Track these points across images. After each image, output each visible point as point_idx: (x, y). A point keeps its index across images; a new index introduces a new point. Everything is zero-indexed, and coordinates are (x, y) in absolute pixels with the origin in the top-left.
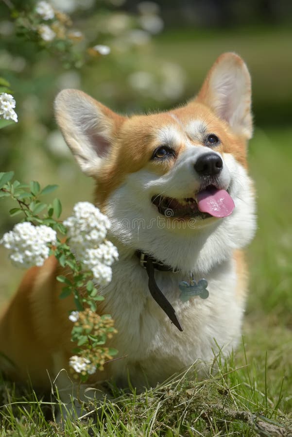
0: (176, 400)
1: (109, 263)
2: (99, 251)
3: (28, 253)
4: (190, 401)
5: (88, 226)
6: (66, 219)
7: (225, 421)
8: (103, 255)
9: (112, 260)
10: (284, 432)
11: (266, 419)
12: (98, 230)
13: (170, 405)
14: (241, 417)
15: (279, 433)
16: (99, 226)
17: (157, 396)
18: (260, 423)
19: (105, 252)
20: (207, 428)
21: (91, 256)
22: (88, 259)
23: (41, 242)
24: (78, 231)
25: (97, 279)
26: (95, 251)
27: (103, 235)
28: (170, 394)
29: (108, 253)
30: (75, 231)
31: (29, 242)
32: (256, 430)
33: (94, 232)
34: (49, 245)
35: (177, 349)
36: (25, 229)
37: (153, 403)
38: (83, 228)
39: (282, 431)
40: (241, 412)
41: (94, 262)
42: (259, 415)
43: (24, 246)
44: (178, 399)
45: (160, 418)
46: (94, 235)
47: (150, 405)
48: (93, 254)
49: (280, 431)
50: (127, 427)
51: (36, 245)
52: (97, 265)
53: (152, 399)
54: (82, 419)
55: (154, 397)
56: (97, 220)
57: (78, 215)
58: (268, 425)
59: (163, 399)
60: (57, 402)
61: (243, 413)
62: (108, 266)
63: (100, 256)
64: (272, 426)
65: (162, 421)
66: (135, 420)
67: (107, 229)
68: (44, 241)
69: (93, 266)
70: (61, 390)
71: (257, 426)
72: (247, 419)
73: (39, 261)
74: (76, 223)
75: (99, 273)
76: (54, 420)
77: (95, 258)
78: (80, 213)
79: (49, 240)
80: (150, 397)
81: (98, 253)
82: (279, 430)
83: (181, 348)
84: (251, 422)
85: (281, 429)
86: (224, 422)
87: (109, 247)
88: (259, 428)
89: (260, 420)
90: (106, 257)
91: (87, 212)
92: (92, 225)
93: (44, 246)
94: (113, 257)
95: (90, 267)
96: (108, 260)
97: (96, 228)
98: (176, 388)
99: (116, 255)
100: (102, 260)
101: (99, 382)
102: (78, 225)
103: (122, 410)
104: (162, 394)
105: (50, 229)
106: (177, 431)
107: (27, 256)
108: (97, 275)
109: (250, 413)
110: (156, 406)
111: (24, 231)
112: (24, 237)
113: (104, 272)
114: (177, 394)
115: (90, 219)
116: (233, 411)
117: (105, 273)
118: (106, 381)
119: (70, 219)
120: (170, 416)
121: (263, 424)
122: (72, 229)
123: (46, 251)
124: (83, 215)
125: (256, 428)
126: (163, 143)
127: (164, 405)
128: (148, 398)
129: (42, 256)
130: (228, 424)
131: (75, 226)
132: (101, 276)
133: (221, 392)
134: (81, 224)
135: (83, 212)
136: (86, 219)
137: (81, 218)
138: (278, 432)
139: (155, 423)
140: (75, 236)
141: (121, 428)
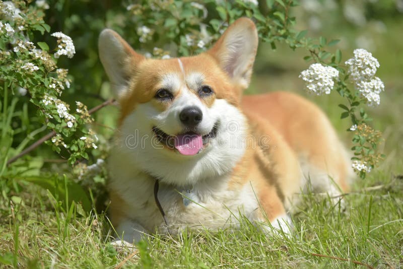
1: (378, 92)
2: (371, 83)
3: (319, 84)
5: (364, 64)
6: (347, 60)
8: (374, 86)
9: (380, 90)
12: (371, 68)
16: (371, 65)
19: (375, 84)
21: (365, 87)
22: (363, 89)
23: (328, 77)
24: (356, 68)
25: (370, 102)
26: (368, 84)
27: (374, 72)
29: (377, 85)
30: (354, 68)
31: (320, 77)
33: (368, 69)
34: (334, 79)
36: (318, 67)
38: (360, 66)
41: (367, 91)
43: (317, 79)
46: (368, 71)
48: (367, 86)
51: (325, 79)
52: (369, 93)
56: (370, 60)
57: (356, 56)
62: (377, 94)
63: (372, 87)
67: (377, 68)
68: (331, 76)
69: (366, 93)
73: (328, 90)
74: (354, 62)
75: (372, 99)
77: (369, 88)
78: (358, 55)
79: (334, 76)
81: (370, 85)
87: (377, 80)
90: (376, 87)
91: (363, 55)
92: (367, 63)
93: (331, 80)
94: (381, 88)
95: (364, 95)
96: (377, 90)
97: (369, 66)
99: (383, 86)
100: (373, 89)
102: (356, 64)
105: (334, 69)
107: (318, 87)
108: (369, 100)
111: (317, 69)
112: (318, 73)
113: (375, 97)
115: (365, 59)
119: (350, 60)
122: (352, 67)
123: (332, 84)
129: (329, 86)
131: (354, 65)
132: (373, 101)
134: (358, 63)
135: (360, 54)
136: (362, 59)
137: (359, 58)
140: (354, 72)
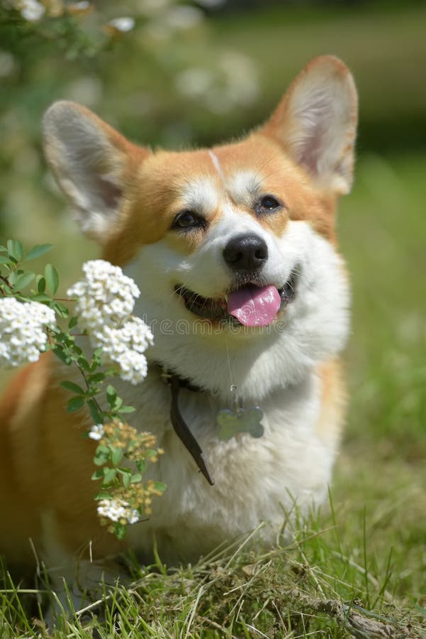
0: (228, 583)
1: (142, 349)
2: (124, 331)
3: (15, 341)
4: (248, 584)
5: (107, 291)
6: (71, 286)
7: (302, 614)
8: (131, 337)
9: (145, 344)
10: (392, 632)
11: (365, 611)
12: (122, 299)
13: (217, 592)
14: (325, 608)
15: (384, 633)
16: (122, 293)
17: (199, 577)
18: (356, 617)
19: (134, 332)
20: (274, 626)
21: (114, 340)
22: (110, 344)
23: (33, 324)
24: (92, 301)
25: (127, 372)
26: (120, 333)
27: (130, 307)
28: (219, 573)
29: (138, 332)
30: (87, 302)
31: (15, 325)
32: (348, 629)
33: (117, 301)
34: (46, 329)
35: (219, 514)
36: (8, 306)
37: (192, 587)
38: (100, 295)
39: (389, 631)
40: (326, 601)
41: (119, 349)
42: (353, 604)
43: (8, 330)
44: (231, 581)
45: (203, 609)
46: (117, 307)
47: (187, 590)
48: (117, 336)
49: (386, 631)
50: (151, 628)
51: (27, 329)
52: (123, 352)
53: (190, 582)
54: (84, 614)
55: (195, 578)
56: (120, 282)
57: (89, 276)
58: (368, 620)
59: (207, 581)
60: (45, 589)
61: (330, 602)
62: (140, 353)
63: (128, 339)
64: (373, 622)
65: (206, 615)
66: (164, 615)
67: (134, 298)
68: (39, 322)
69: (117, 354)
71: (351, 622)
72: (335, 612)
73: (33, 354)
74: (87, 289)
75: (129, 364)
76: (41, 616)
77: (121, 341)
78: (93, 274)
79: (46, 321)
80: (188, 578)
81: (124, 335)
82: (384, 629)
83: (225, 512)
84: (342, 617)
85: (388, 627)
86: (300, 616)
87: (138, 324)
88: (354, 626)
89: (355, 612)
90: (136, 339)
91: (103, 272)
92: (114, 290)
93: (39, 331)
94: (146, 339)
95: (113, 357)
96: (139, 344)
97: (117, 295)
98: (228, 565)
99: (150, 336)
100: (131, 344)
101: (110, 557)
102: (91, 293)
103: (145, 600)
104: (205, 574)
105: (44, 307)
106: (228, 632)
107: (14, 347)
108: (125, 367)
109: (339, 603)
110: (197, 591)
111: (6, 308)
112: (9, 318)
114: (229, 573)
115: (109, 282)
116: (314, 601)
117: (137, 363)
118: (122, 554)
119: (78, 285)
120: (218, 607)
121: (360, 619)
122: (83, 300)
123: (42, 339)
124: (98, 277)
125: (349, 625)
126: (189, 207)
127: (209, 590)
128: (185, 580)
129: (36, 345)
130: (307, 618)
131: (86, 295)
132: (132, 367)
133: (295, 570)
134: (95, 290)
135: (96, 272)
136: (104, 283)
137: (96, 281)
138: (382, 631)
139: (195, 617)
140: (88, 310)
141: (142, 628)
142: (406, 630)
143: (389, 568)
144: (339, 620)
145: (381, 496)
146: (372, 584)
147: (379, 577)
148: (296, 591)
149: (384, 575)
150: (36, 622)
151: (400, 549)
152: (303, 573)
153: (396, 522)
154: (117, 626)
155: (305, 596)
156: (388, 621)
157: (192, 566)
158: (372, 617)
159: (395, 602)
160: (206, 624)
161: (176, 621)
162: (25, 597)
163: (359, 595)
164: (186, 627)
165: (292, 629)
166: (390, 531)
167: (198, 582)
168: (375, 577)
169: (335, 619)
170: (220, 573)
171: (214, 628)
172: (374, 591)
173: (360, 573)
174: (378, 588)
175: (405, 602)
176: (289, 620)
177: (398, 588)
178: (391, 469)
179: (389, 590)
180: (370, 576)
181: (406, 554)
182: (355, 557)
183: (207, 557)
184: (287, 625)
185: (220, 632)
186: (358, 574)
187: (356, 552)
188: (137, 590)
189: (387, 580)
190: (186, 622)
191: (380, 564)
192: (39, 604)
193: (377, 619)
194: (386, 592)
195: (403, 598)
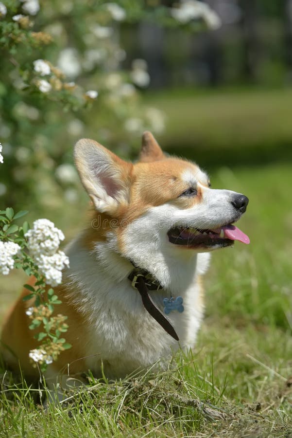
0: (141, 390)
1: (60, 268)
2: (52, 258)
4: (152, 390)
5: (44, 235)
6: (27, 231)
7: (179, 406)
8: (55, 261)
9: (63, 266)
10: (226, 417)
11: (212, 405)
12: (52, 240)
13: (135, 393)
14: (191, 404)
15: (222, 418)
16: (52, 237)
17: (125, 385)
18: (207, 409)
19: (57, 259)
21: (45, 262)
22: (42, 264)
24: (35, 240)
25: (49, 280)
26: (49, 259)
27: (57, 244)
29: (60, 260)
30: (33, 240)
32: (203, 415)
33: (49, 241)
37: (121, 391)
38: (40, 237)
39: (224, 416)
40: (192, 400)
41: (47, 267)
42: (206, 402)
45: (127, 403)
46: (48, 244)
47: (119, 392)
48: (47, 261)
49: (222, 416)
50: (99, 412)
51: (3, 257)
52: (49, 269)
53: (121, 388)
54: (64, 403)
55: (123, 386)
57: (36, 227)
58: (213, 410)
59: (130, 388)
60: (44, 389)
61: (194, 401)
62: (59, 271)
63: (52, 262)
64: (216, 411)
65: (128, 406)
66: (106, 405)
67: (60, 240)
68: (10, 254)
69: (46, 270)
70: (48, 379)
71: (204, 411)
72: (196, 406)
73: (5, 270)
74: (33, 233)
75: (51, 276)
76: (41, 403)
77: (49, 263)
78: (38, 226)
80: (119, 386)
82: (222, 415)
84: (200, 408)
85: (223, 414)
87: (61, 255)
88: (206, 413)
89: (207, 406)
90: (58, 263)
91: (43, 225)
92: (47, 235)
93: (10, 258)
94: (64, 264)
95: (43, 271)
96: (59, 266)
97: (49, 237)
98: (141, 380)
99: (67, 262)
101: (79, 374)
102: (35, 235)
103: (96, 397)
104: (128, 384)
106: (139, 414)
108: (48, 277)
109: (199, 401)
110: (124, 393)
114: (141, 384)
115: (45, 230)
116: (185, 399)
117: (55, 275)
118: (84, 372)
119: (30, 231)
120: (135, 402)
121: (209, 410)
122: (31, 239)
123: (12, 263)
125: (203, 412)
127: (130, 393)
128: (118, 387)
129: (7, 265)
130: (181, 408)
131: (33, 236)
132: (51, 278)
133: (176, 383)
134: (38, 234)
135: (40, 225)
136: (42, 230)
137: (38, 229)
138: (221, 416)
139: (123, 407)
140: (33, 244)
141: (94, 411)
142: (233, 416)
143: (225, 383)
144: (198, 410)
145: (223, 345)
146: (216, 391)
147: (220, 388)
148: (176, 394)
149: (223, 387)
150: (39, 406)
151: (232, 373)
152: (180, 384)
153: (230, 359)
154: (81, 410)
155: (181, 397)
156: (224, 411)
157: (122, 380)
158: (215, 409)
159: (228, 401)
160: (128, 410)
161: (112, 408)
162: (33, 393)
163: (210, 397)
164: (118, 412)
165: (173, 414)
166: (227, 363)
167: (125, 388)
168: (219, 388)
169: (196, 409)
170: (136, 384)
171: (132, 412)
172: (218, 395)
173: (211, 386)
174: (219, 394)
175: (233, 401)
176: (172, 409)
177: (230, 394)
178: (228, 331)
179: (225, 395)
180: (215, 387)
181: (235, 377)
182: (208, 378)
183: (130, 375)
184: (171, 412)
185: (136, 415)
186: (209, 387)
187: (209, 375)
188: (92, 391)
189: (224, 390)
190: (118, 409)
191: (221, 381)
192: (41, 397)
193: (218, 410)
194: (223, 396)
195: (232, 399)
